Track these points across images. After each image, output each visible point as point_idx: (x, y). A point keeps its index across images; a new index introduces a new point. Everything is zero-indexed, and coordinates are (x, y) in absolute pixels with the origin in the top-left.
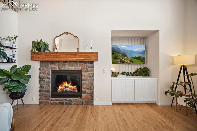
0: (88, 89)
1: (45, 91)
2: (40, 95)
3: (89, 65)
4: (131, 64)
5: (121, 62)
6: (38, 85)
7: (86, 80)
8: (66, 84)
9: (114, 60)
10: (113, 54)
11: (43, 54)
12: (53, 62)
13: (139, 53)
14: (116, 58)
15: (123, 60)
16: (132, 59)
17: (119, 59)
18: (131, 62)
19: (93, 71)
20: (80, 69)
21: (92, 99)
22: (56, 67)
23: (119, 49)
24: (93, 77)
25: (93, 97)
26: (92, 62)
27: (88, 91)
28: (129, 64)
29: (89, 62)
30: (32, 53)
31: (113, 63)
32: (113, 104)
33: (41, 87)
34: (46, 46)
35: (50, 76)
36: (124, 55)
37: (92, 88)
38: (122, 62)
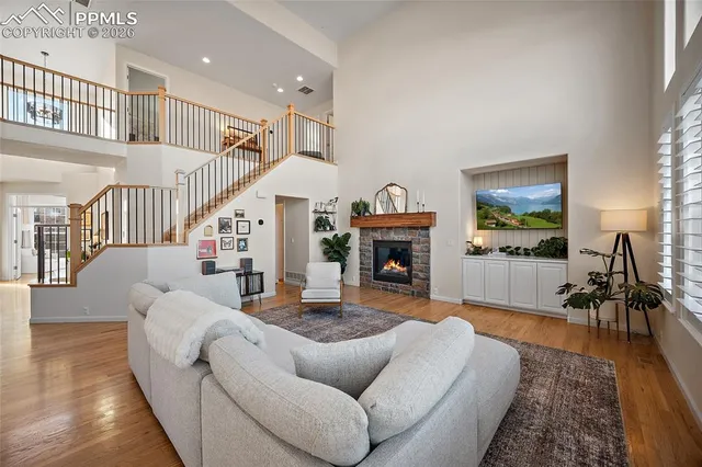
0: (422, 271)
1: (366, 269)
2: (361, 274)
3: (423, 232)
4: (523, 229)
5: (497, 225)
6: (359, 261)
7: (417, 257)
8: (393, 264)
9: (482, 221)
10: (479, 208)
11: (364, 219)
12: (374, 229)
13: (543, 203)
14: (486, 218)
15: (503, 220)
16: (526, 217)
17: (493, 218)
18: (523, 225)
19: (429, 242)
20: (409, 238)
21: (428, 289)
22: (378, 236)
23: (491, 197)
24: (429, 251)
25: (428, 285)
26: (427, 228)
27: (421, 275)
28: (519, 229)
29: (423, 228)
30: (352, 217)
31: (480, 227)
32: (465, 303)
33: (361, 263)
34: (366, 206)
35: (371, 249)
36: (506, 210)
37: (427, 270)
38: (501, 226)
